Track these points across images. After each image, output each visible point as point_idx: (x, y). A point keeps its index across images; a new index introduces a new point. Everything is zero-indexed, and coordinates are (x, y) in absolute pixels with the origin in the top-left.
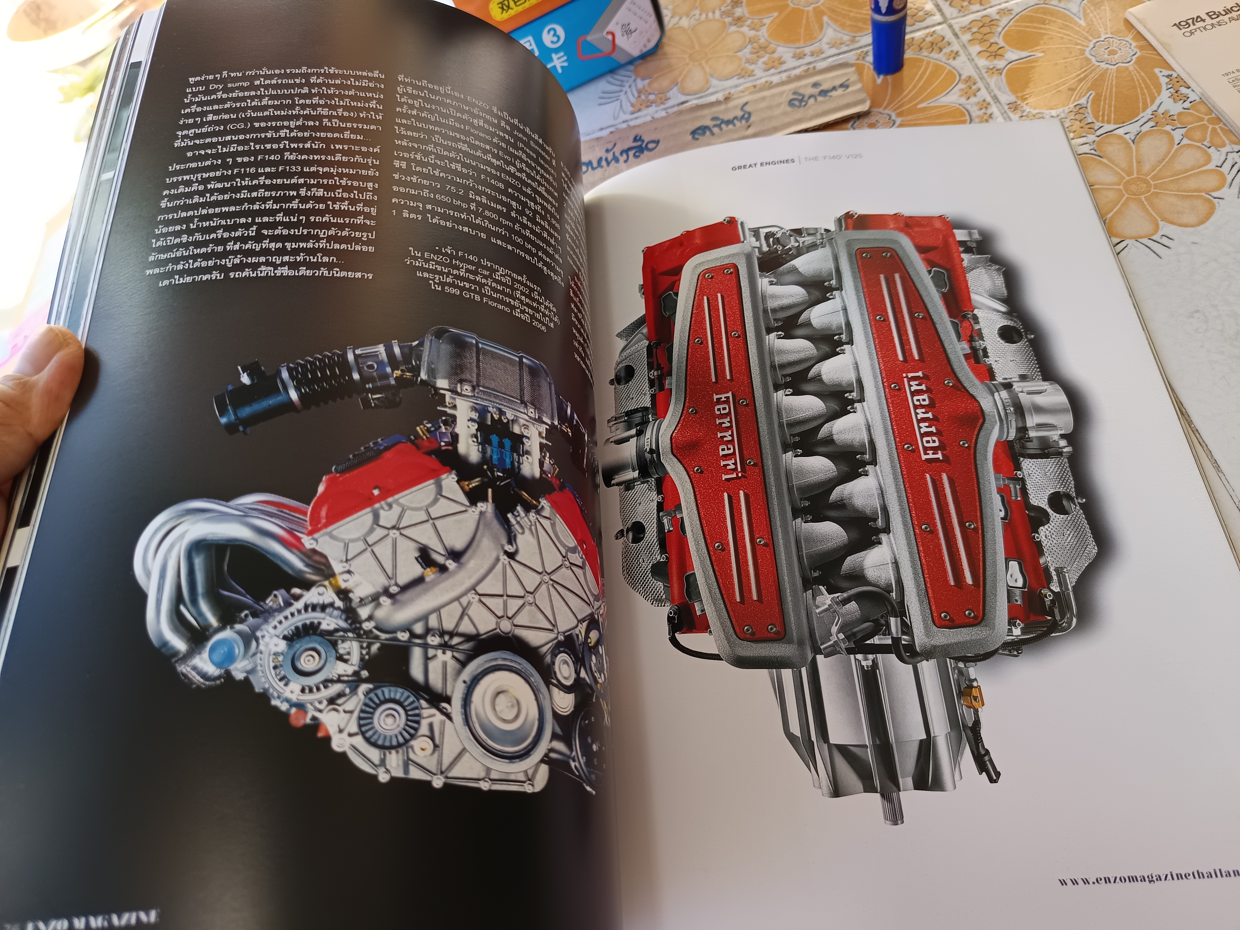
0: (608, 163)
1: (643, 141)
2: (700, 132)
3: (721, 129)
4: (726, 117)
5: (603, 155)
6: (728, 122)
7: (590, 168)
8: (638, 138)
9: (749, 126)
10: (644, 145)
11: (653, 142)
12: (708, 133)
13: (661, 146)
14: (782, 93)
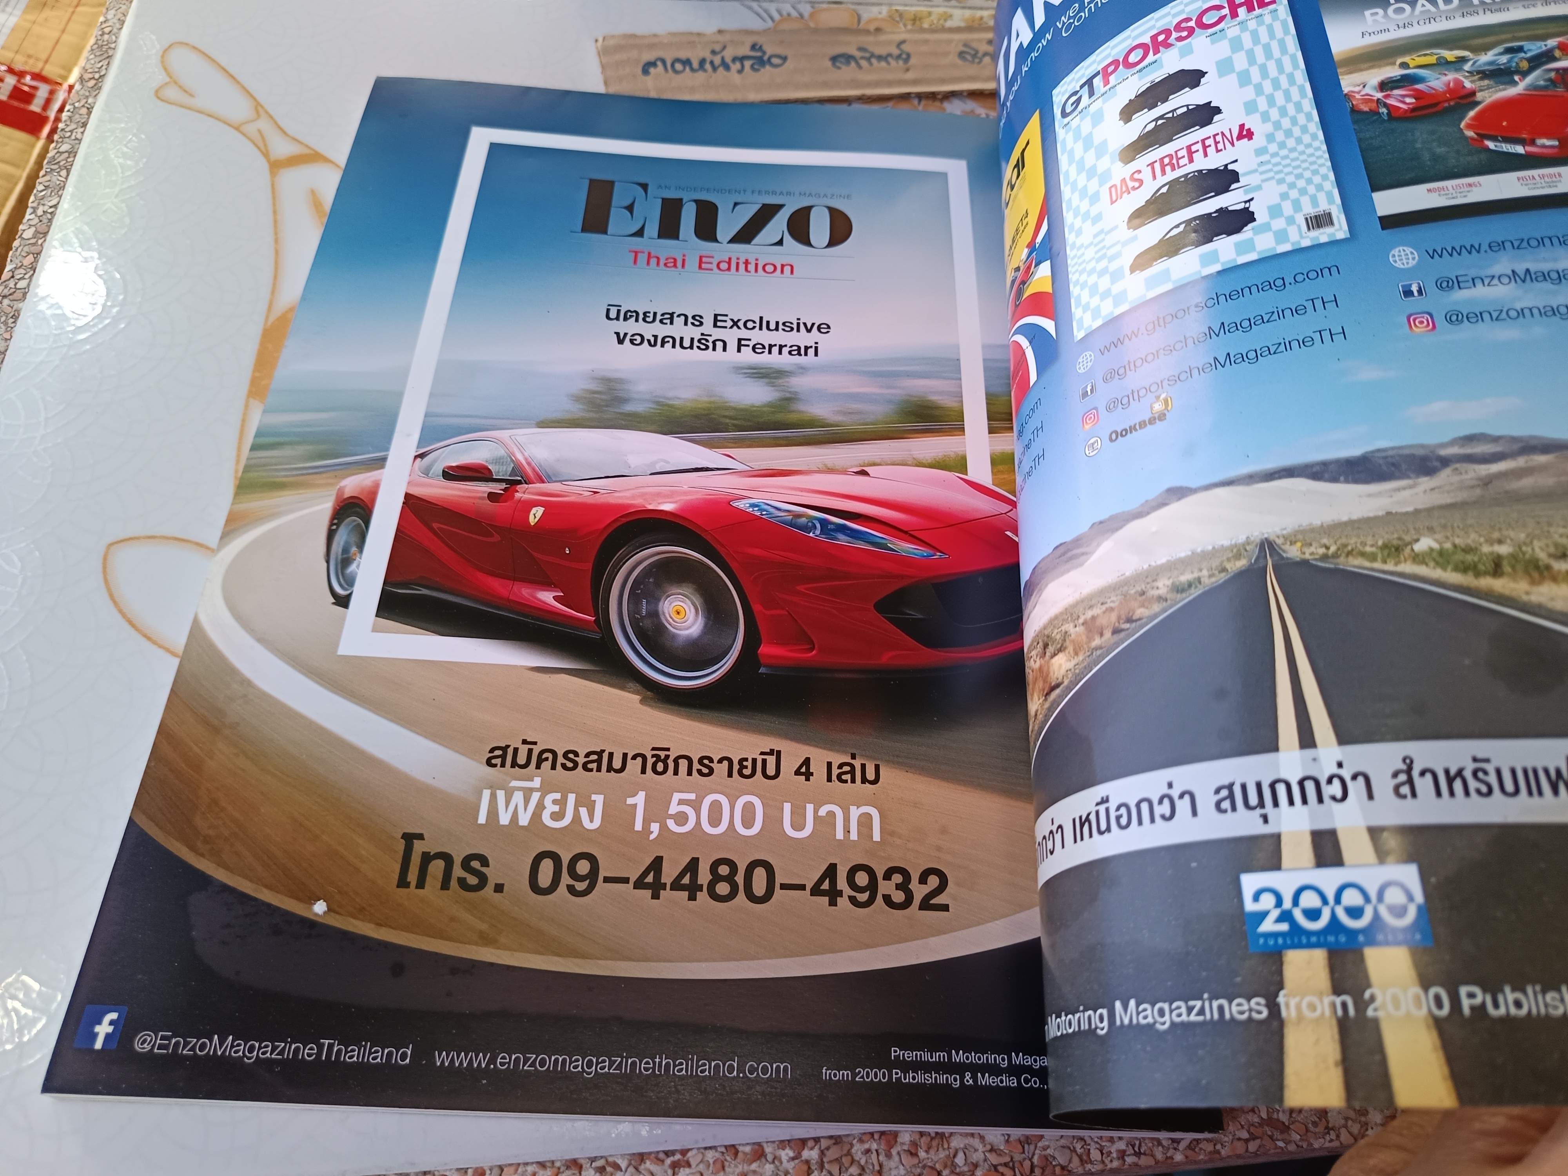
0: (715, 69)
1: (764, 53)
2: (842, 60)
3: (871, 64)
4: (878, 51)
5: (708, 56)
6: (880, 58)
7: (688, 69)
8: (757, 47)
9: (908, 70)
10: (766, 58)
11: (778, 56)
12: (853, 64)
13: (789, 64)
14: (949, 42)
